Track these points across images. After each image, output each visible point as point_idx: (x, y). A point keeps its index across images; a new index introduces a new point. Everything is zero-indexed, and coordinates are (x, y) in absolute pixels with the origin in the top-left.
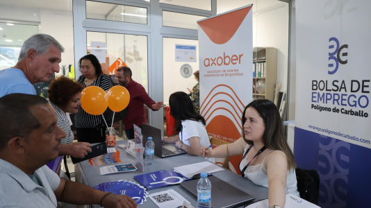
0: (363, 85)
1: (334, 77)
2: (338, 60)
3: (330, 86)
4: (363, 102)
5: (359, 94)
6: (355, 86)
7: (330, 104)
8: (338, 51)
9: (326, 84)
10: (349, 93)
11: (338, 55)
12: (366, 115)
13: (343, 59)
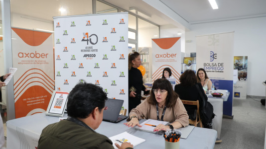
0: (222, 64)
1: (212, 62)
2: (214, 58)
3: (211, 65)
4: (222, 68)
5: (221, 66)
6: (219, 65)
7: (211, 70)
8: (214, 55)
9: (209, 64)
10: (217, 66)
11: (213, 56)
12: (223, 72)
13: (215, 57)
